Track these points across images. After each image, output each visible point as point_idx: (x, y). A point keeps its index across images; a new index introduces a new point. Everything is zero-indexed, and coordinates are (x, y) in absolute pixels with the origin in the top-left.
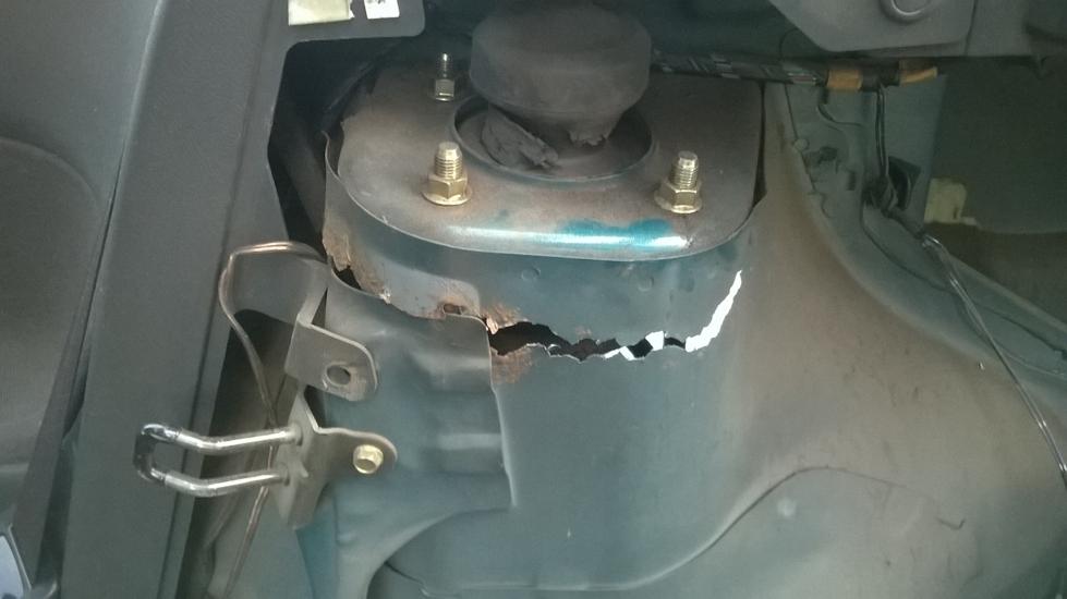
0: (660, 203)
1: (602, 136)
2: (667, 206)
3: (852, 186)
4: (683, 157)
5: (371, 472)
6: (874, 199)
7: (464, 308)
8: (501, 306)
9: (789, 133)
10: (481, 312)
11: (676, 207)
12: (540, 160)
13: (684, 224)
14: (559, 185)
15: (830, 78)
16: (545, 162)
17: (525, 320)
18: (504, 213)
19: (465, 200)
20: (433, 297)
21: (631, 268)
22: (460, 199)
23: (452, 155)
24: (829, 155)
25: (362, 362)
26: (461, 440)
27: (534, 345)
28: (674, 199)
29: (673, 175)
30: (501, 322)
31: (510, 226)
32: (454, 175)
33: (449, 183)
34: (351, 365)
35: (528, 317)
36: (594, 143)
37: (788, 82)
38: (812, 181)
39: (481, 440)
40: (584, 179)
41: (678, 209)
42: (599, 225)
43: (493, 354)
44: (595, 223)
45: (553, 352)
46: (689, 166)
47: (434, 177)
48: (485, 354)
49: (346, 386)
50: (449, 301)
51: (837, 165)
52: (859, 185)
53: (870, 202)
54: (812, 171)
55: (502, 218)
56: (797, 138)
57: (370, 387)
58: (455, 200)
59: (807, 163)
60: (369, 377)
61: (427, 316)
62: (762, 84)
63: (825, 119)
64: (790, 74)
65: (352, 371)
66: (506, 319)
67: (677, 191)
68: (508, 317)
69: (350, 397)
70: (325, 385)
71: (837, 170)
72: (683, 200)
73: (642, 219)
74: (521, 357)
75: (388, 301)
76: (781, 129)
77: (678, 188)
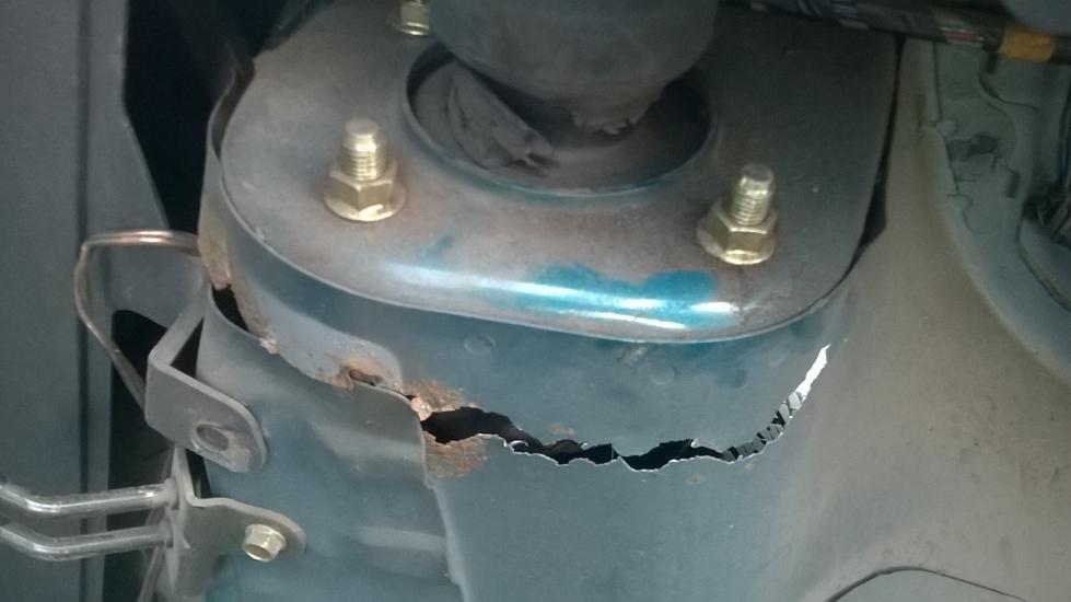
0: (704, 243)
1: (627, 121)
2: (714, 249)
3: (1012, 191)
4: (748, 174)
5: (266, 560)
6: (1041, 216)
7: (378, 379)
8: (434, 382)
9: (931, 111)
10: (405, 387)
11: (730, 252)
12: (522, 152)
13: (739, 282)
14: (545, 199)
15: (1005, 39)
16: (532, 156)
17: (472, 405)
18: (446, 242)
19: (388, 214)
20: (335, 359)
21: (639, 352)
22: (380, 212)
23: (366, 146)
24: (983, 147)
25: (241, 428)
26: (389, 536)
27: (490, 436)
28: (727, 241)
29: (729, 200)
30: (435, 404)
31: (451, 265)
32: (373, 174)
33: (358, 187)
34: (228, 428)
35: (475, 401)
36: (612, 131)
37: (938, 39)
38: (957, 179)
39: (421, 541)
40: (584, 194)
41: (734, 257)
42: (596, 275)
43: (427, 441)
44: (589, 271)
45: (517, 448)
46: (755, 193)
47: (337, 175)
48: (416, 440)
49: (223, 453)
50: (355, 366)
51: (995, 162)
52: (1022, 194)
53: (1034, 218)
54: (958, 164)
55: (441, 250)
56: (941, 118)
57: (255, 456)
58: (370, 214)
59: (951, 156)
60: (252, 445)
61: (327, 381)
62: (900, 40)
63: (986, 96)
64: (945, 29)
65: (229, 435)
66: (442, 401)
67: (734, 229)
68: (445, 398)
69: (232, 466)
70: (196, 446)
71: (993, 167)
72: (742, 242)
73: (670, 270)
74: (469, 449)
75: (272, 350)
76: (920, 102)
77: (735, 224)
